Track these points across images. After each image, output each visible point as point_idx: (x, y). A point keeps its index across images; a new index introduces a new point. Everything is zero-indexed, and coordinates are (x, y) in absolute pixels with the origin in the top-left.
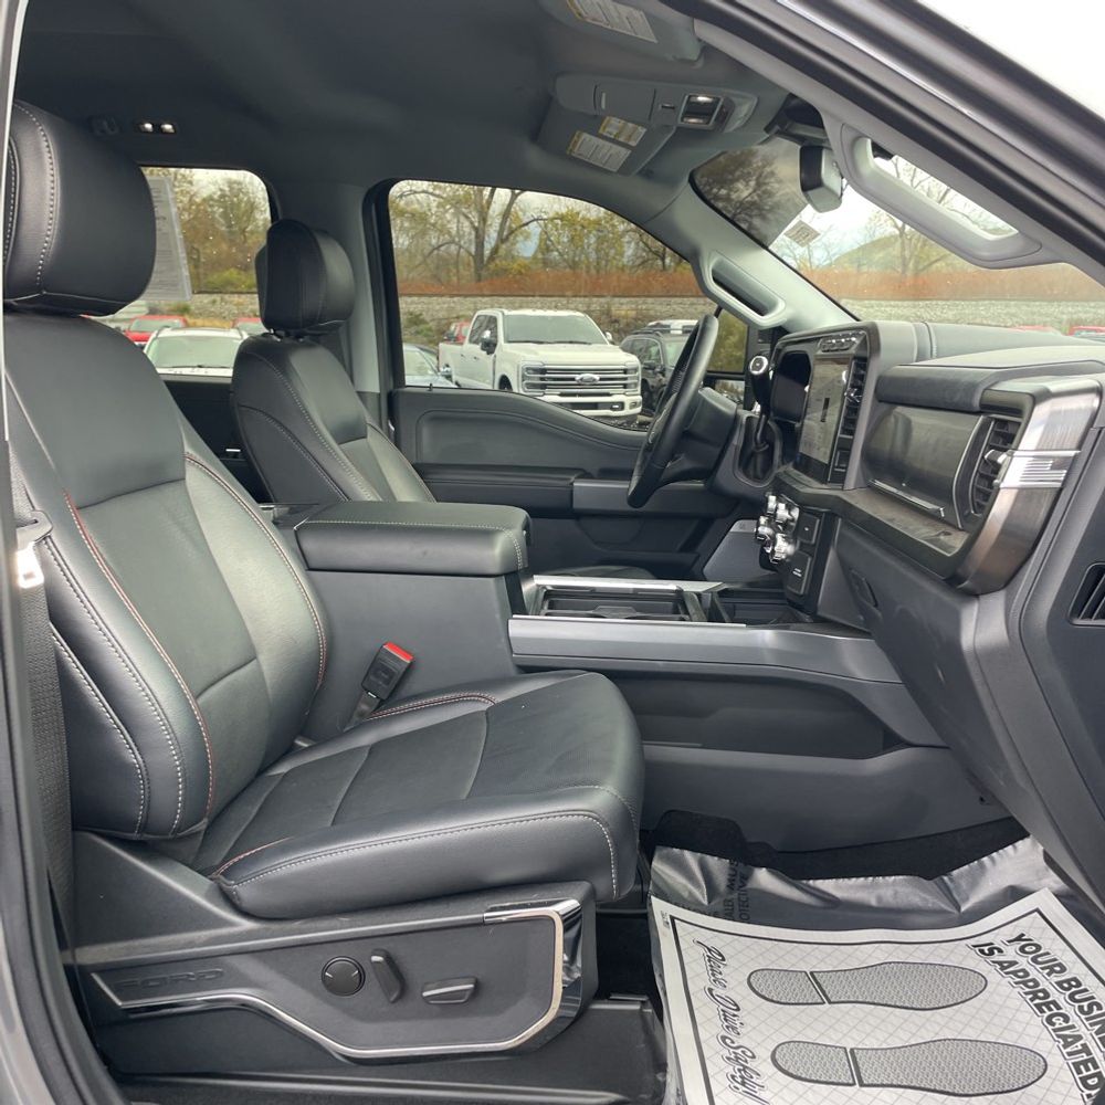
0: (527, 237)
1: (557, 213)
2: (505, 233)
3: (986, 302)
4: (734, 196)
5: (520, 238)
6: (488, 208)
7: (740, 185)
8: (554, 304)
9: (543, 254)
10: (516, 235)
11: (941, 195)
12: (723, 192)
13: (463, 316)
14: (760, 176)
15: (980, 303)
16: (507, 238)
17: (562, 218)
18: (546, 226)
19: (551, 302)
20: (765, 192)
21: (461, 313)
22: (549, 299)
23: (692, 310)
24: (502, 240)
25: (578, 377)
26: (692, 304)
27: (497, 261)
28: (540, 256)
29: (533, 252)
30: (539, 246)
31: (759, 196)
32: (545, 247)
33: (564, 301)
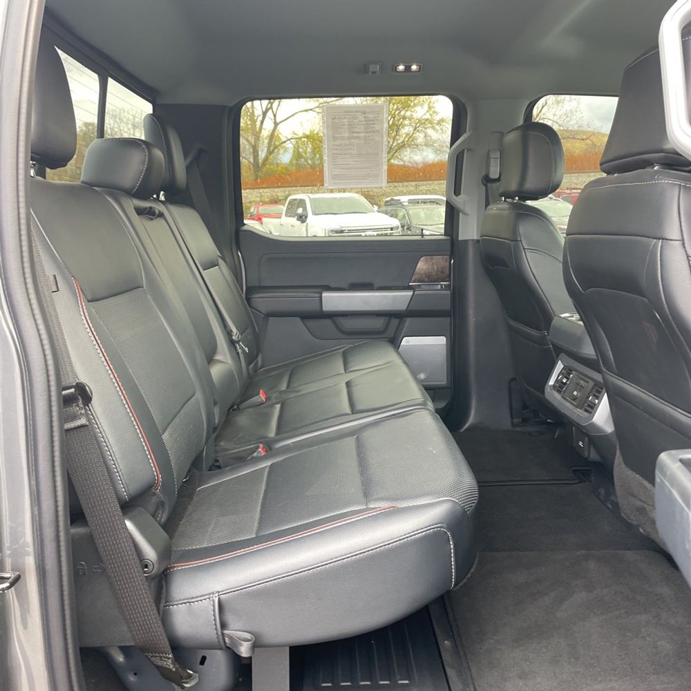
0: (286, 150)
1: (304, 134)
2: (272, 148)
3: (576, 175)
4: (415, 116)
5: (281, 151)
6: (261, 132)
7: (418, 108)
8: (310, 191)
9: (296, 160)
10: (279, 150)
11: (540, 109)
12: (408, 114)
13: (254, 201)
14: (430, 102)
15: (573, 175)
16: (273, 151)
17: (307, 137)
18: (297, 142)
19: (308, 190)
20: (434, 112)
21: (252, 200)
22: (307, 188)
23: (395, 190)
24: (270, 152)
25: (363, 234)
26: (396, 187)
27: (268, 166)
28: (295, 162)
29: (289, 160)
30: (294, 155)
31: (431, 115)
32: (298, 155)
33: (316, 188)
